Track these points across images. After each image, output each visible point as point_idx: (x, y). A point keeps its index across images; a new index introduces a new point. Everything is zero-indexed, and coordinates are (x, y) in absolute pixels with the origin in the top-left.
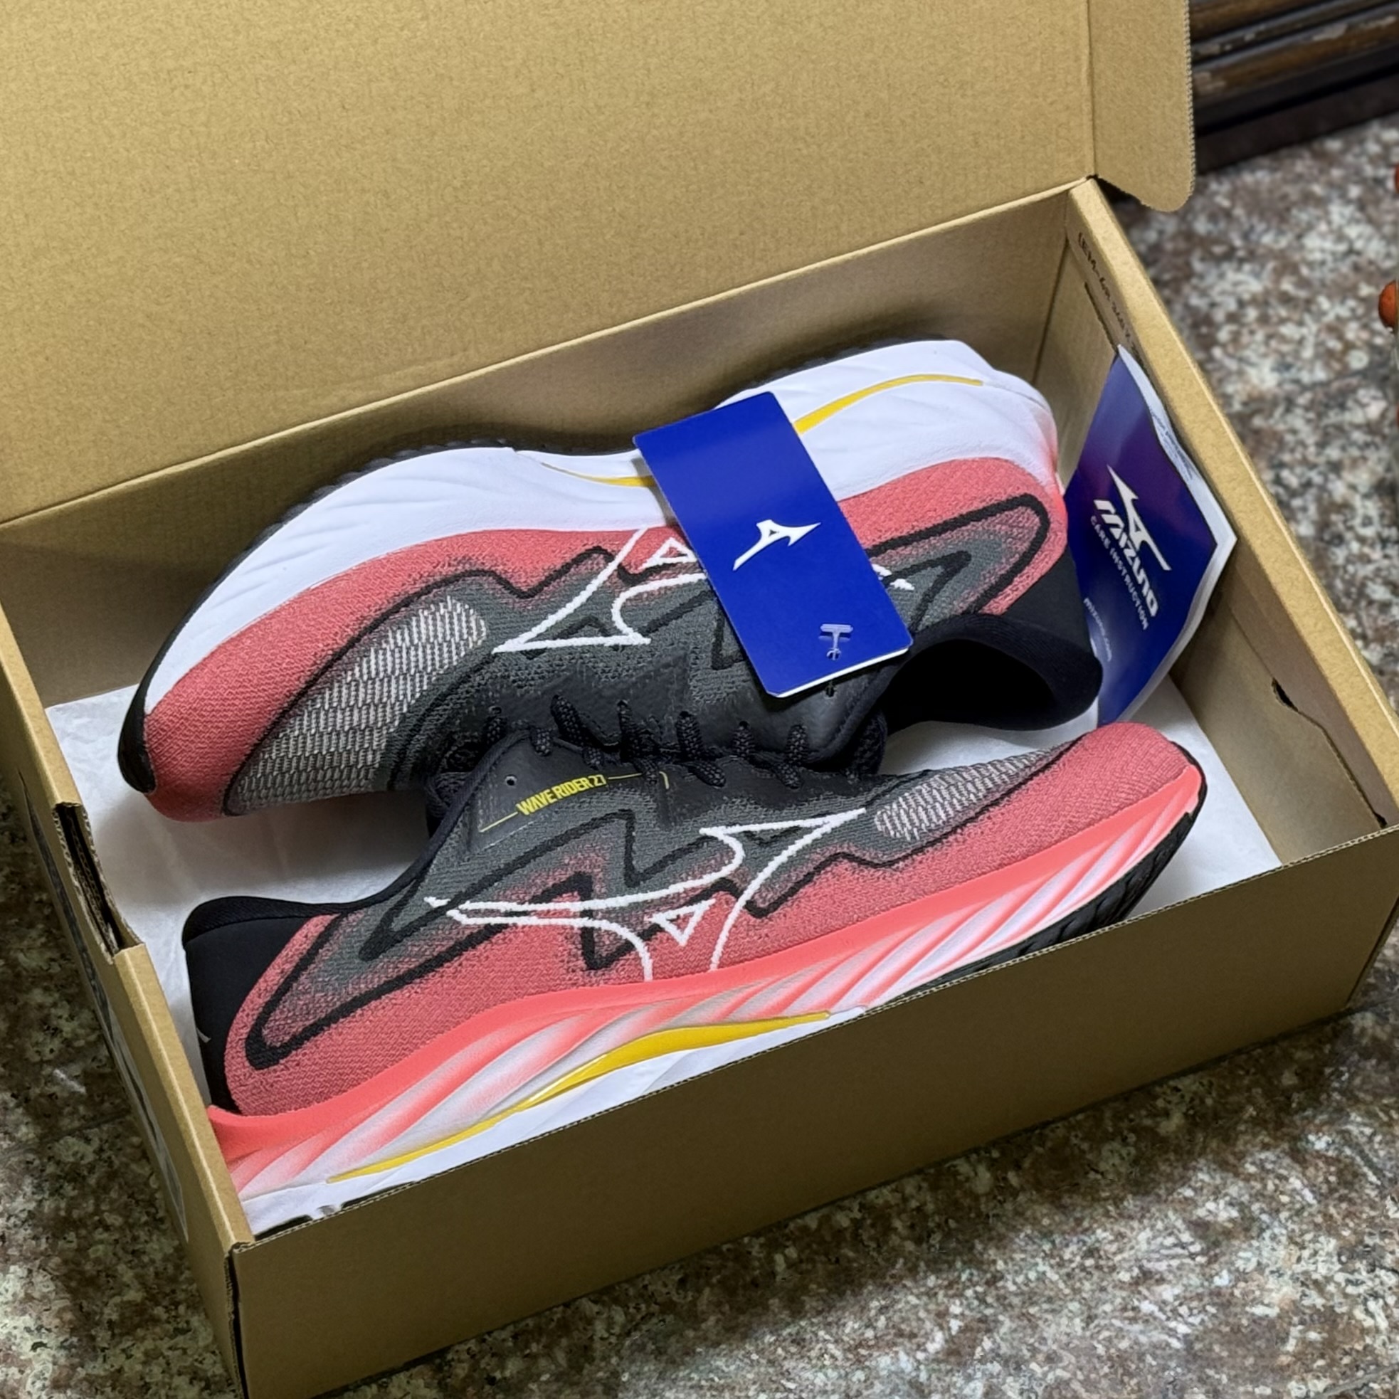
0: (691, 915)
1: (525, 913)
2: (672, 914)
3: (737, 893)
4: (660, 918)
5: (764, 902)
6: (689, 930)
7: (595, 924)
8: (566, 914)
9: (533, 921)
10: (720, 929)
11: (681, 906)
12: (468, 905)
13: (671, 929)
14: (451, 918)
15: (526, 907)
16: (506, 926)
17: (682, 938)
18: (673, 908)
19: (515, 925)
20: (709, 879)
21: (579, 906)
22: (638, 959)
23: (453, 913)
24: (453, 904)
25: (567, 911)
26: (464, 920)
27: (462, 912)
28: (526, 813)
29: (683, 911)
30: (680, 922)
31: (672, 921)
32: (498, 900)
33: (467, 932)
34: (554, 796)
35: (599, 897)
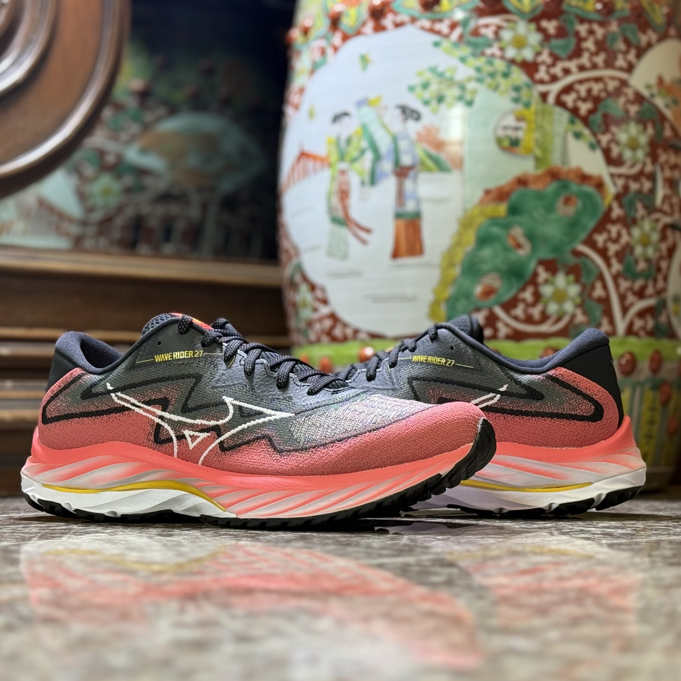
0: (199, 437)
1: (139, 407)
2: (192, 433)
3: (219, 436)
4: (187, 433)
5: (227, 445)
6: (195, 443)
7: (163, 424)
8: (154, 414)
9: (141, 411)
10: (206, 449)
11: (196, 431)
12: (119, 394)
13: (189, 439)
14: (111, 397)
15: (140, 404)
16: (130, 409)
17: (191, 446)
18: (193, 431)
19: (134, 410)
20: (213, 423)
21: (159, 412)
22: (173, 447)
23: (113, 395)
24: (114, 391)
25: (155, 413)
26: (115, 399)
27: (116, 396)
28: (157, 361)
29: (197, 434)
30: (193, 438)
31: (190, 436)
32: (131, 397)
33: (116, 406)
34: (172, 357)
35: (169, 413)
